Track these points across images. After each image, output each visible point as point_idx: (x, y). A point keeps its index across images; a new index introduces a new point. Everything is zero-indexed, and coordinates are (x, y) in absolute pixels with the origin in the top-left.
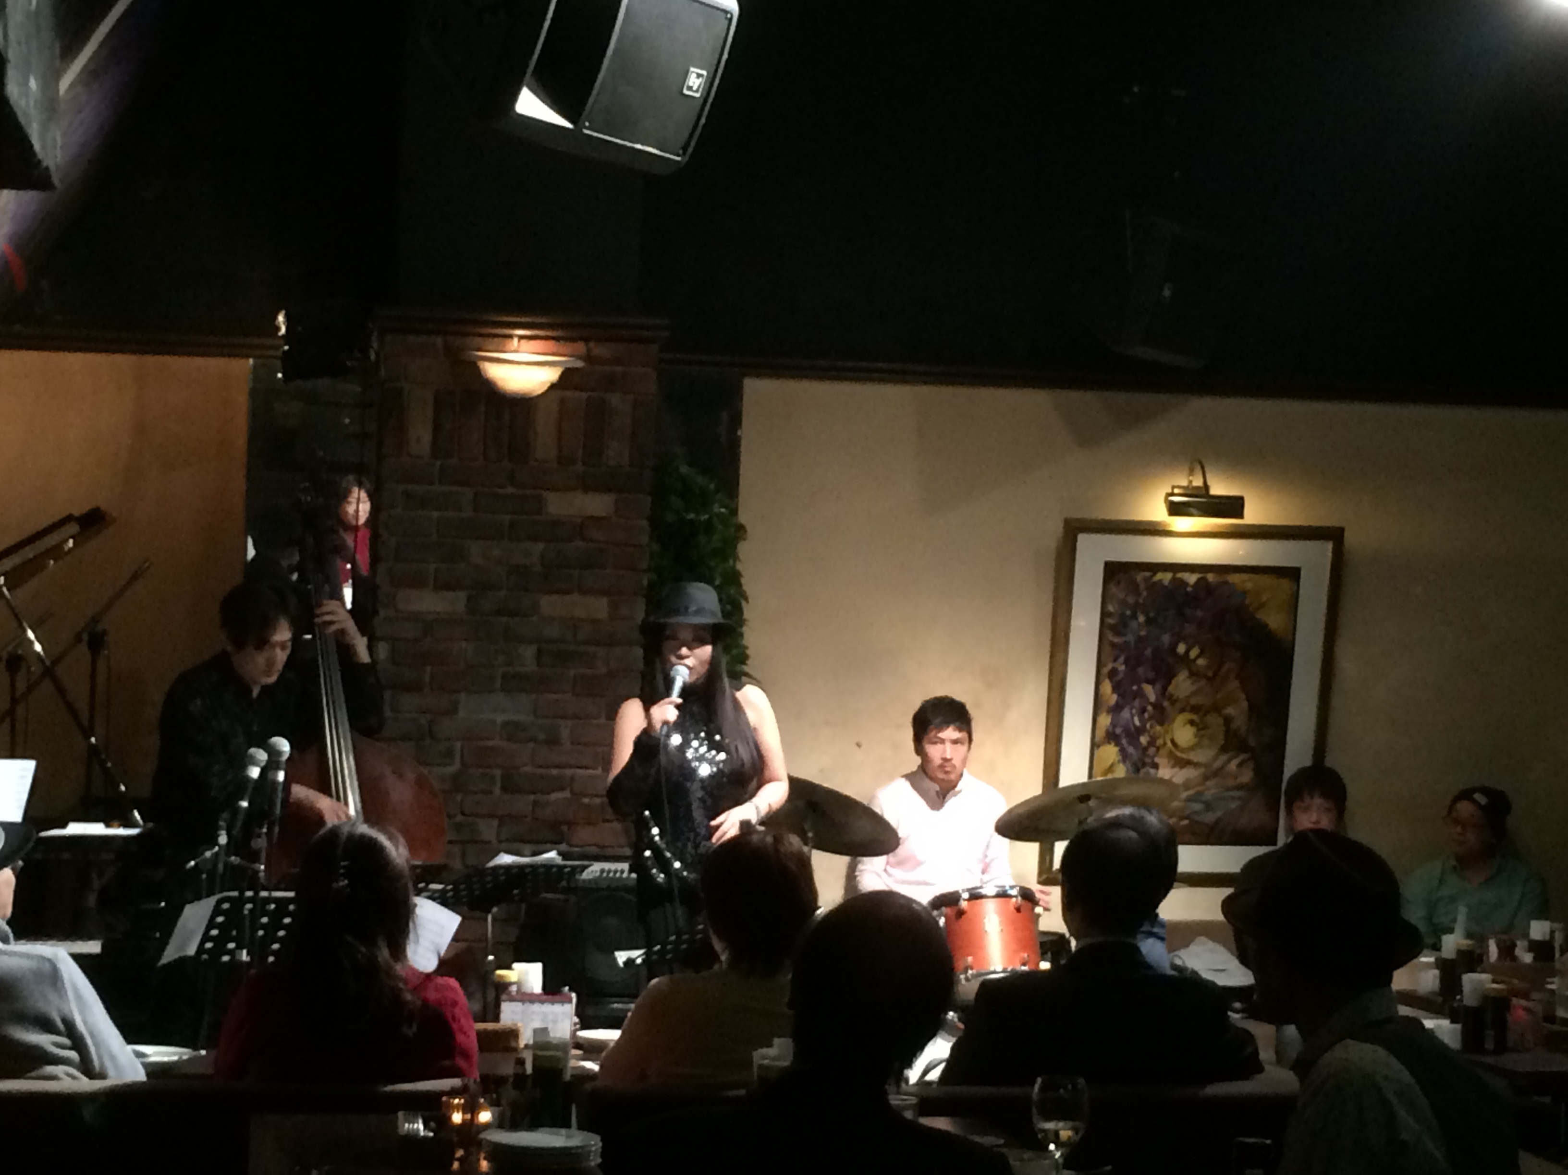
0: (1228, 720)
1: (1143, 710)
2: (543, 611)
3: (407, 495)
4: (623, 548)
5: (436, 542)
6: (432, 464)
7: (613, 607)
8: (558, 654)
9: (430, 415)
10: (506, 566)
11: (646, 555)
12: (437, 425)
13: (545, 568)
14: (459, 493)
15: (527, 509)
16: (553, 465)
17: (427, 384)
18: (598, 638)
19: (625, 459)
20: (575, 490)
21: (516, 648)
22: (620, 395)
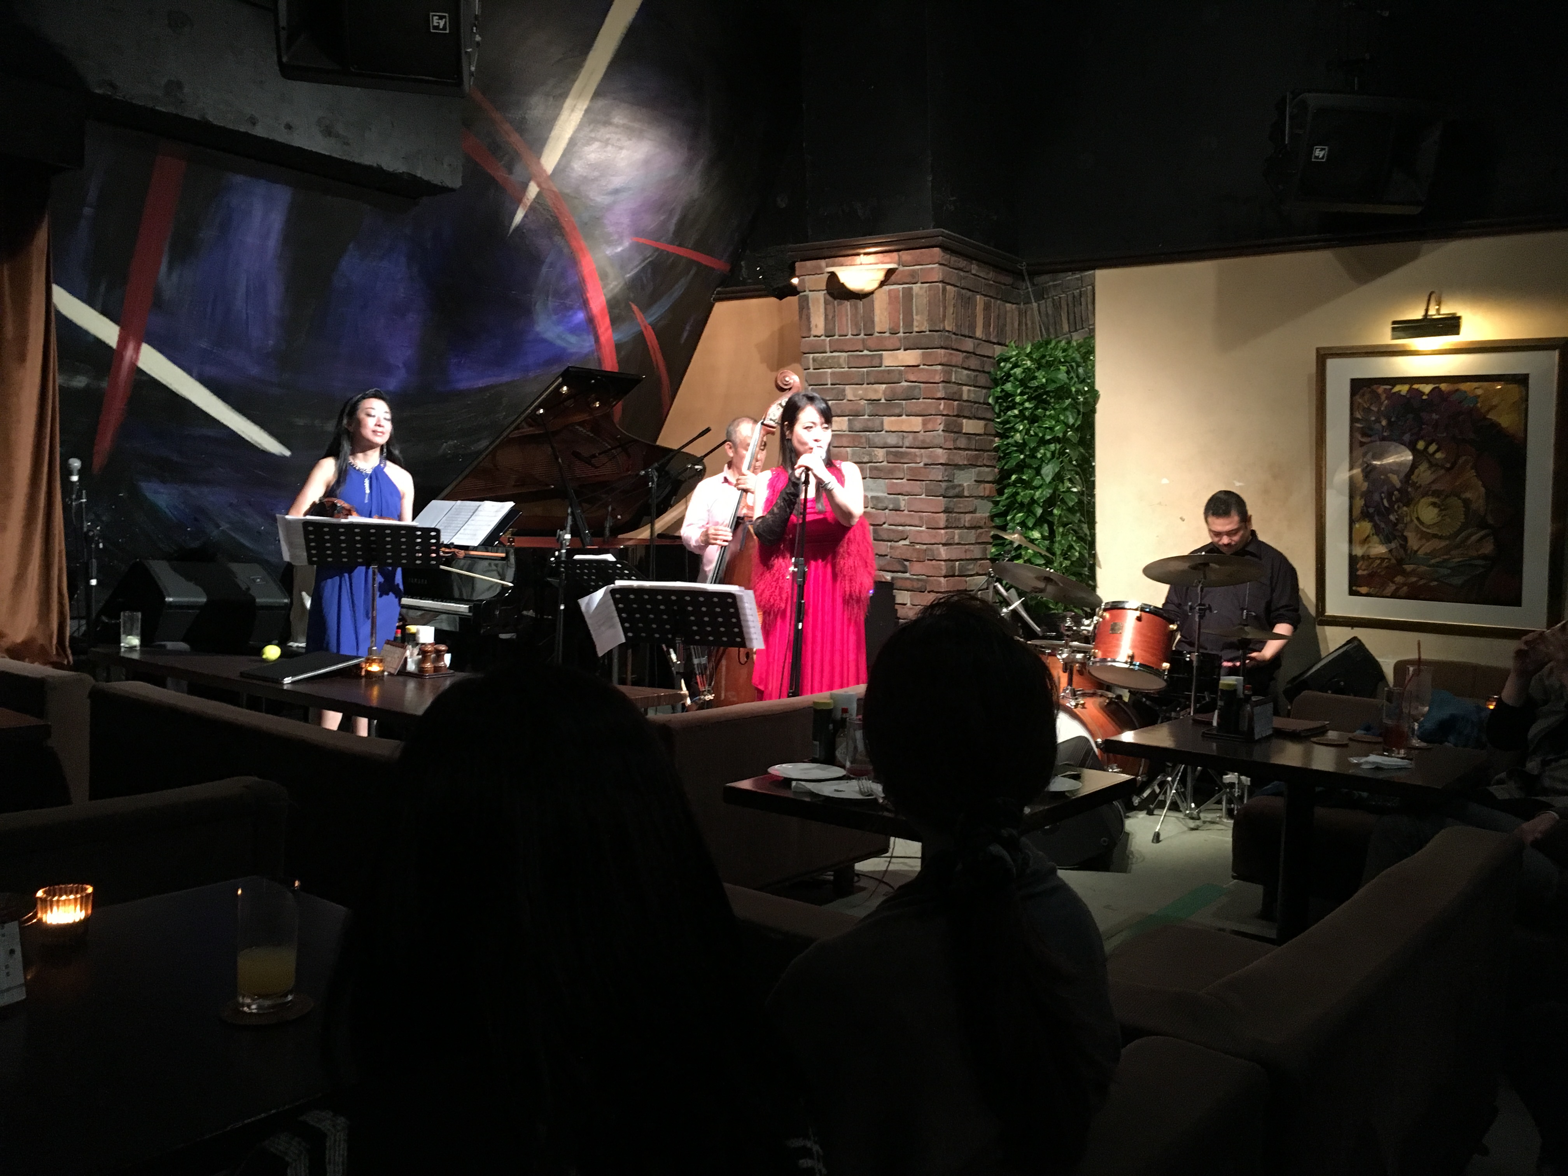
0: (1466, 503)
1: (1390, 495)
2: (886, 428)
3: (814, 360)
4: (927, 385)
5: (830, 388)
6: (825, 340)
7: (924, 424)
8: (896, 454)
9: (822, 310)
10: (866, 400)
11: (941, 388)
12: (826, 316)
13: (886, 400)
14: (839, 357)
15: (874, 364)
16: (887, 334)
17: (819, 291)
18: (917, 444)
19: (925, 327)
20: (899, 349)
21: (874, 451)
22: (919, 284)
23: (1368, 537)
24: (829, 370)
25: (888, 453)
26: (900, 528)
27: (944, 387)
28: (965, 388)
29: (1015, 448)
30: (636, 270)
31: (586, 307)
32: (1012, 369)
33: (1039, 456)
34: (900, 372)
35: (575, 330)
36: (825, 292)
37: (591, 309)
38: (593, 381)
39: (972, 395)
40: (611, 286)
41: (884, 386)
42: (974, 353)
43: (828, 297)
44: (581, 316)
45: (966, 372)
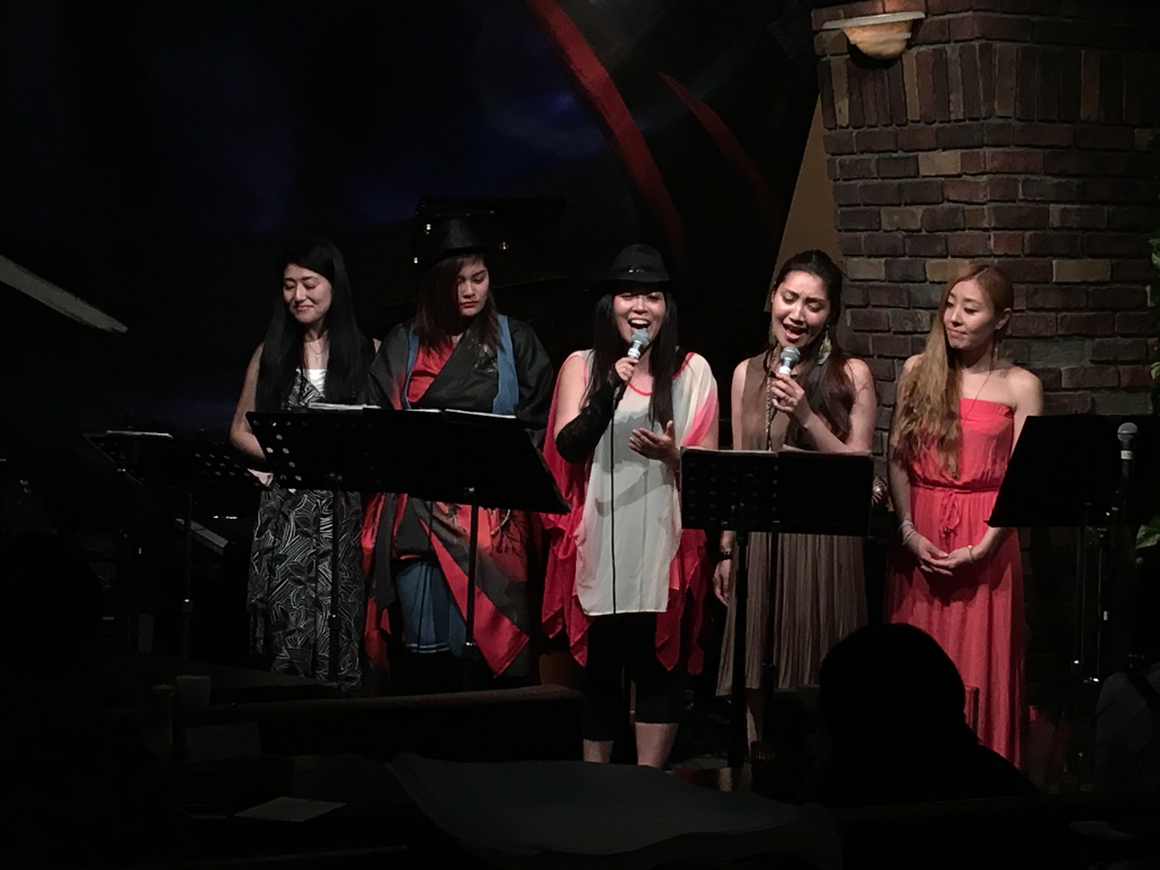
2: (929, 276)
3: (841, 166)
4: (972, 206)
5: (862, 211)
6: (854, 133)
9: (845, 84)
11: (990, 212)
12: (850, 95)
13: (926, 231)
14: (869, 160)
15: (911, 172)
16: (921, 125)
17: (841, 54)
19: (964, 113)
20: (938, 149)
21: (917, 314)
22: (952, 44)
28: (1053, 207)
34: (940, 185)
36: (848, 56)
41: (923, 208)
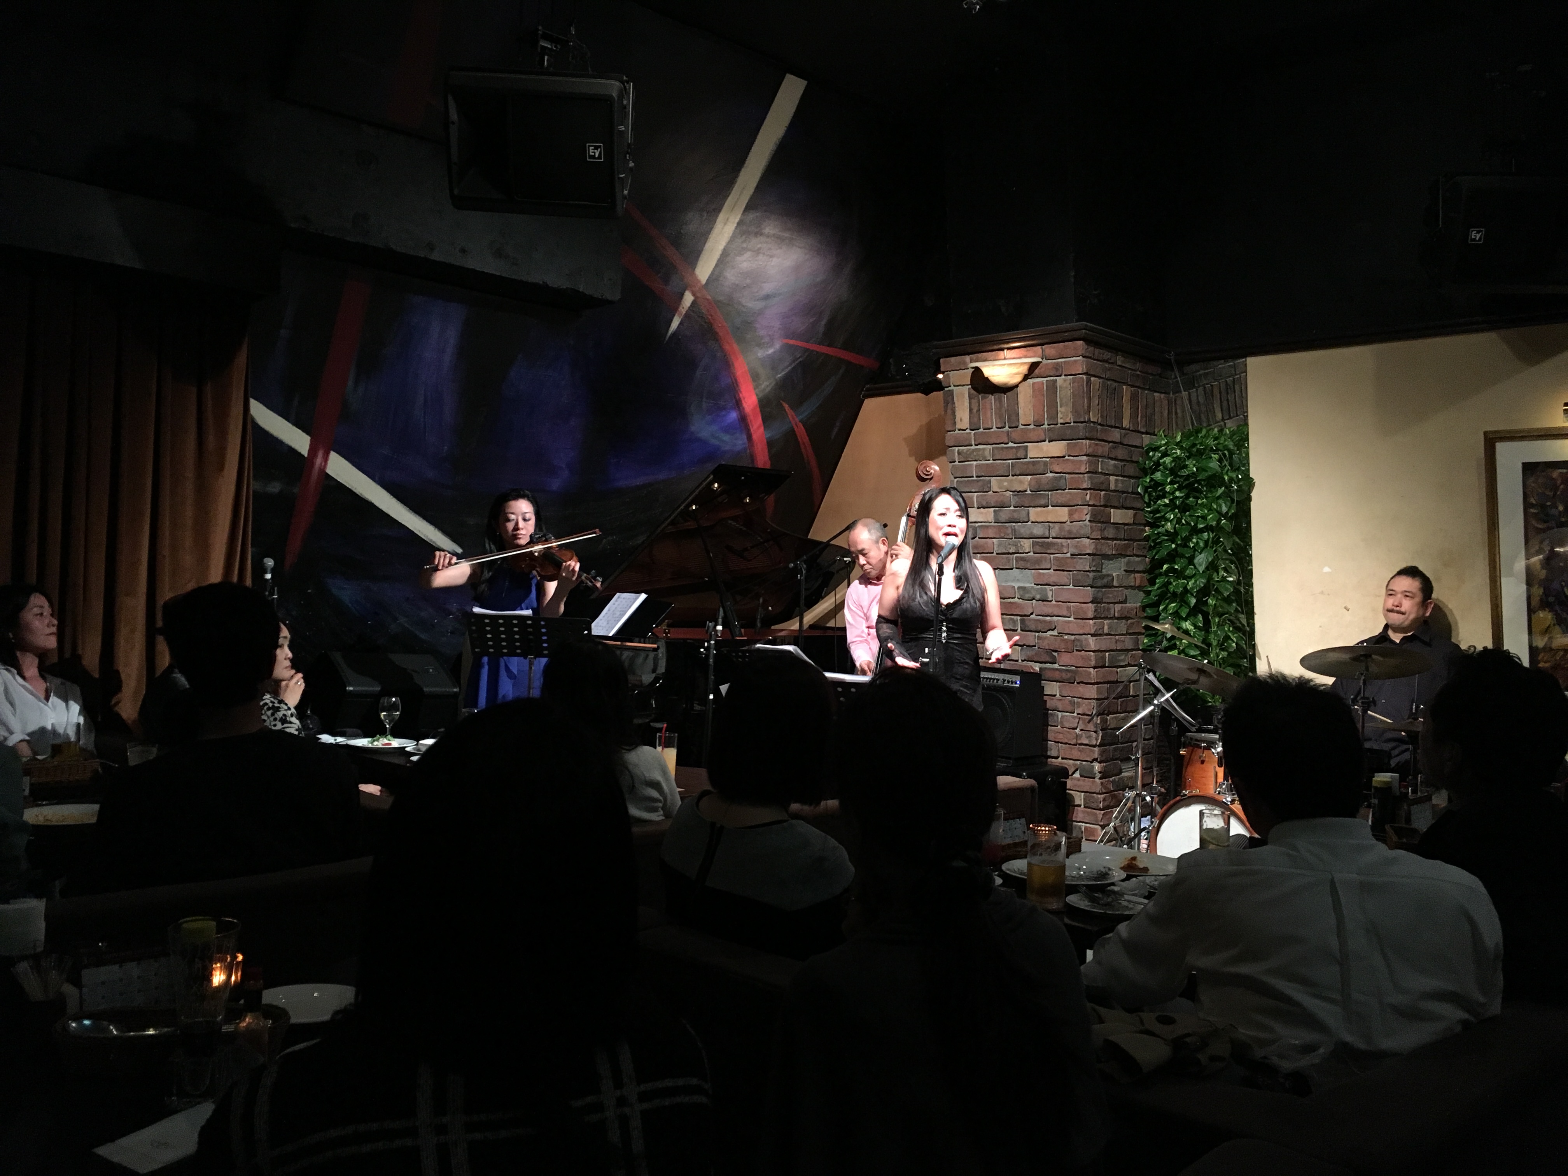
2: (1032, 519)
3: (959, 453)
4: (1073, 475)
5: (975, 480)
6: (970, 433)
7: (1071, 514)
8: (1042, 545)
9: (967, 404)
10: (1011, 491)
11: (1086, 479)
12: (971, 410)
13: (1031, 491)
14: (984, 449)
15: (1019, 456)
16: (1032, 426)
17: (964, 385)
18: (1063, 534)
19: (1070, 418)
20: (1045, 441)
21: (1020, 542)
22: (1063, 377)
23: (1549, 627)
24: (975, 463)
25: (1034, 544)
26: (1048, 618)
27: (1090, 478)
28: (1112, 478)
29: (1166, 538)
30: (787, 370)
31: (739, 408)
32: (1161, 458)
33: (1192, 545)
34: (1045, 463)
35: (729, 429)
36: (970, 386)
37: (743, 408)
38: (743, 478)
39: (1120, 485)
40: (763, 386)
41: (1029, 477)
42: (1121, 443)
43: (973, 391)
44: (734, 415)
45: (1113, 462)
